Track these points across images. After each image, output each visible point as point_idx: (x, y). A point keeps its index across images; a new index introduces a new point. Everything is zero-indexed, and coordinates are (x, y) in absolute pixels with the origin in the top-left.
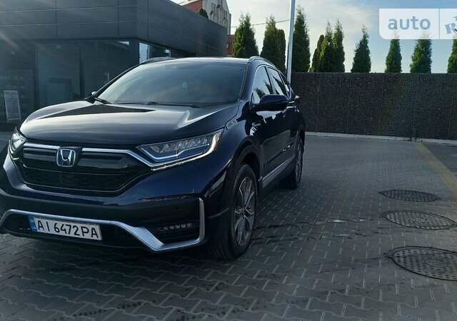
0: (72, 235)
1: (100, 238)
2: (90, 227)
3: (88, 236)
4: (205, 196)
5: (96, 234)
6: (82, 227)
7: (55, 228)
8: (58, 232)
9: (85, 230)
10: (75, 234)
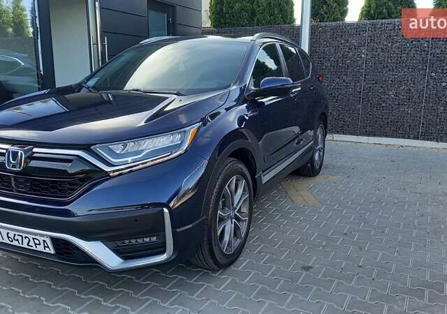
0: (25, 245)
1: (52, 252)
2: (41, 239)
3: (41, 248)
4: (171, 205)
5: (48, 247)
6: (33, 239)
7: (9, 237)
8: (12, 241)
9: (37, 242)
10: (28, 245)
